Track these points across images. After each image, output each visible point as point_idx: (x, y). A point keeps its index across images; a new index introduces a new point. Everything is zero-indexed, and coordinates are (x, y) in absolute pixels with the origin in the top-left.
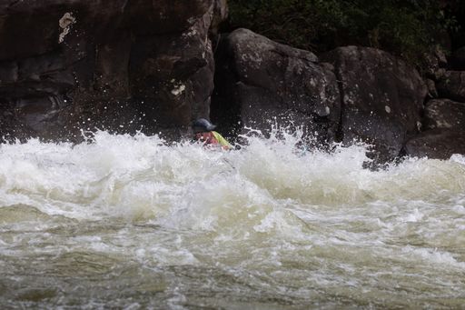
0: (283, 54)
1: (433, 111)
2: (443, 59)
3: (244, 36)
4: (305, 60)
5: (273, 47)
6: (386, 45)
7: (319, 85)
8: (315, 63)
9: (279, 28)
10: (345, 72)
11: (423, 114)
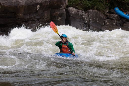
0: (78, 12)
1: (106, 21)
2: (108, 12)
3: (71, 8)
4: (82, 12)
5: (76, 10)
6: (97, 9)
7: (85, 17)
8: (84, 13)
9: (77, 7)
10: (90, 15)
11: (104, 22)
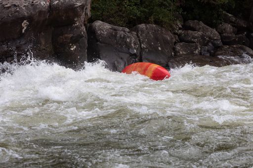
0: (115, 30)
1: (178, 48)
2: (180, 26)
3: (98, 24)
4: (124, 31)
5: (111, 27)
6: (157, 22)
7: (131, 41)
8: (128, 32)
9: (113, 19)
10: (141, 35)
11: (174, 49)
